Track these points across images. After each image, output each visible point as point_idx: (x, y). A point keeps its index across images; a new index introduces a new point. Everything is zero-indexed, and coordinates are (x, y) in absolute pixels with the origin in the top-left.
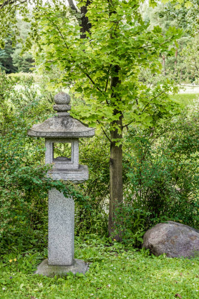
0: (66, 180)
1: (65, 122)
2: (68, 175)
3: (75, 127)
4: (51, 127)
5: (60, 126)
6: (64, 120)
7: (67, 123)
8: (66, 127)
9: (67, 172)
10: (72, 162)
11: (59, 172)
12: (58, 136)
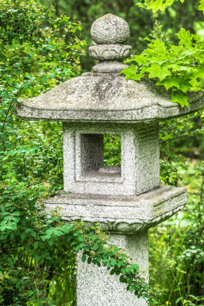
0: (101, 220)
1: (104, 86)
2: (106, 209)
3: (121, 97)
4: (69, 98)
5: (90, 96)
6: (102, 81)
7: (107, 88)
8: (101, 97)
9: (104, 202)
10: (121, 179)
11: (86, 201)
12: (76, 118)
